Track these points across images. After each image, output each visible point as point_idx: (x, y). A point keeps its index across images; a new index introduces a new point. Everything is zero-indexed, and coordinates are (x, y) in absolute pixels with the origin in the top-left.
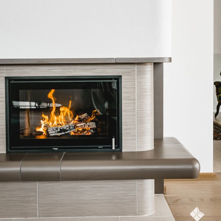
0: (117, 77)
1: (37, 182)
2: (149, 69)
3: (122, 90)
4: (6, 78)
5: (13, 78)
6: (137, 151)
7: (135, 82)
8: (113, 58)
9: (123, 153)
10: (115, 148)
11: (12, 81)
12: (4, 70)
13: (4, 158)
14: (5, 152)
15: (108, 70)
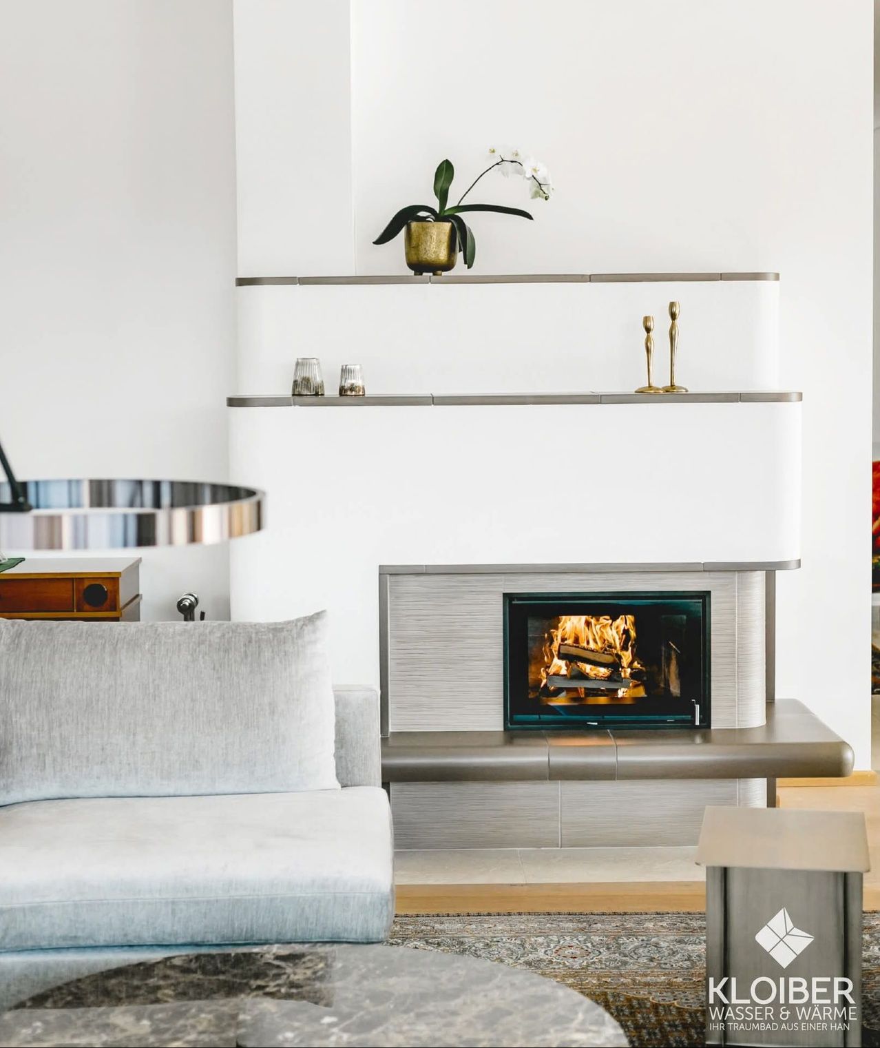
0: (702, 594)
1: (560, 781)
2: (759, 578)
3: (712, 618)
4: (505, 595)
5: (516, 596)
6: (737, 728)
7: (735, 603)
8: (700, 563)
9: (712, 731)
10: (701, 721)
11: (514, 600)
12: (501, 580)
13: (500, 739)
14: (502, 729)
15: (686, 581)
